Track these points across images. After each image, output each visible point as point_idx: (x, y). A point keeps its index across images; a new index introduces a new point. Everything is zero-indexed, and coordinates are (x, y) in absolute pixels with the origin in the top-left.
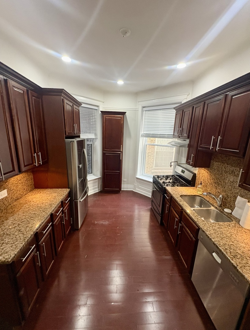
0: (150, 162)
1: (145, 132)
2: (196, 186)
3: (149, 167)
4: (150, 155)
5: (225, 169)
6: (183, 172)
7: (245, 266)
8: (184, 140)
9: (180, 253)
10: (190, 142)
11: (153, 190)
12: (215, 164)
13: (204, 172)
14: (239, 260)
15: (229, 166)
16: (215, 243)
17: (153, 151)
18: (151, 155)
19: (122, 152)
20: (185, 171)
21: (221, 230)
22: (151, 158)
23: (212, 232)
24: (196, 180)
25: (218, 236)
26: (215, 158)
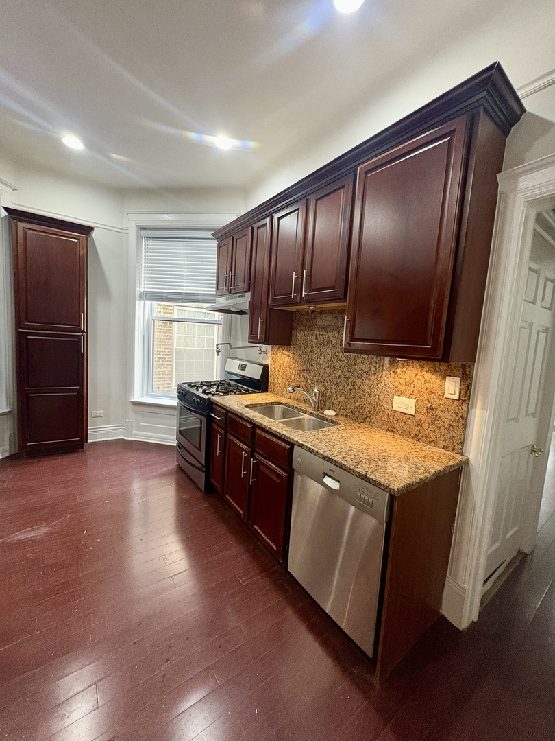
0: (163, 374)
1: (149, 288)
2: (269, 390)
3: (160, 386)
4: (161, 356)
5: (316, 341)
6: (243, 368)
7: (376, 470)
8: (240, 296)
9: (257, 528)
10: (253, 296)
11: (180, 431)
12: (300, 336)
13: (283, 356)
14: (367, 465)
15: (321, 333)
16: (325, 454)
17: (168, 349)
18: (165, 358)
19: (87, 333)
20: (246, 365)
21: (328, 436)
22: (164, 364)
23: (316, 442)
24: (269, 378)
25: (327, 444)
26: (298, 324)
